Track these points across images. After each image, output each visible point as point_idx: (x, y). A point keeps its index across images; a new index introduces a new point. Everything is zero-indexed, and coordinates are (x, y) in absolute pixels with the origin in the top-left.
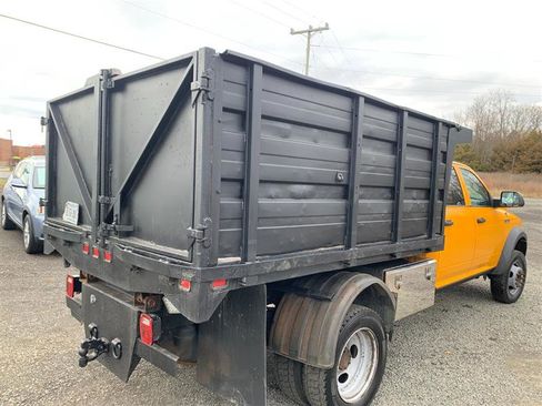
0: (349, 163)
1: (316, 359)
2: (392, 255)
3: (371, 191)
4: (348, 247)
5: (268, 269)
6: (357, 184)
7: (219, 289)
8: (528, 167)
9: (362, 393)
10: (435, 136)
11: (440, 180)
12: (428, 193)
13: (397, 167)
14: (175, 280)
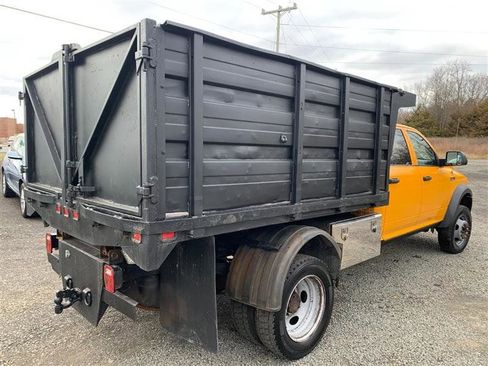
0: (293, 126)
1: (265, 303)
2: (337, 209)
3: (316, 151)
4: (293, 202)
5: (214, 222)
6: (300, 145)
7: (168, 241)
8: (483, 132)
9: (310, 333)
10: (378, 100)
11: (383, 141)
12: (372, 153)
13: (340, 130)
14: (128, 234)
